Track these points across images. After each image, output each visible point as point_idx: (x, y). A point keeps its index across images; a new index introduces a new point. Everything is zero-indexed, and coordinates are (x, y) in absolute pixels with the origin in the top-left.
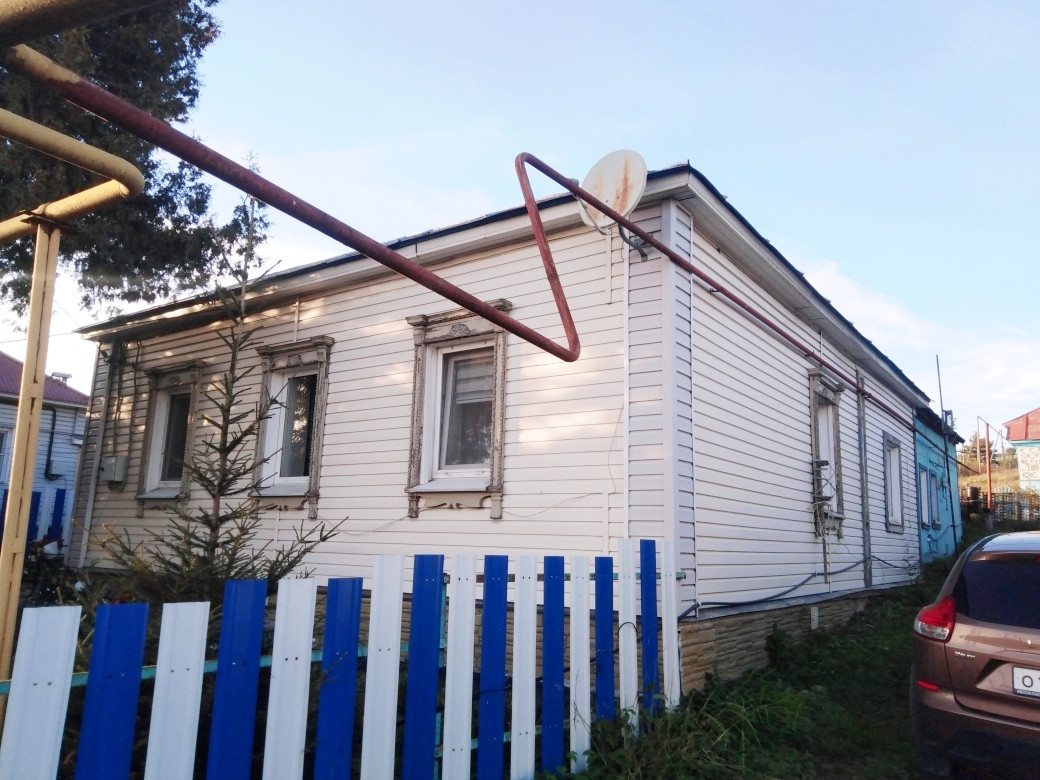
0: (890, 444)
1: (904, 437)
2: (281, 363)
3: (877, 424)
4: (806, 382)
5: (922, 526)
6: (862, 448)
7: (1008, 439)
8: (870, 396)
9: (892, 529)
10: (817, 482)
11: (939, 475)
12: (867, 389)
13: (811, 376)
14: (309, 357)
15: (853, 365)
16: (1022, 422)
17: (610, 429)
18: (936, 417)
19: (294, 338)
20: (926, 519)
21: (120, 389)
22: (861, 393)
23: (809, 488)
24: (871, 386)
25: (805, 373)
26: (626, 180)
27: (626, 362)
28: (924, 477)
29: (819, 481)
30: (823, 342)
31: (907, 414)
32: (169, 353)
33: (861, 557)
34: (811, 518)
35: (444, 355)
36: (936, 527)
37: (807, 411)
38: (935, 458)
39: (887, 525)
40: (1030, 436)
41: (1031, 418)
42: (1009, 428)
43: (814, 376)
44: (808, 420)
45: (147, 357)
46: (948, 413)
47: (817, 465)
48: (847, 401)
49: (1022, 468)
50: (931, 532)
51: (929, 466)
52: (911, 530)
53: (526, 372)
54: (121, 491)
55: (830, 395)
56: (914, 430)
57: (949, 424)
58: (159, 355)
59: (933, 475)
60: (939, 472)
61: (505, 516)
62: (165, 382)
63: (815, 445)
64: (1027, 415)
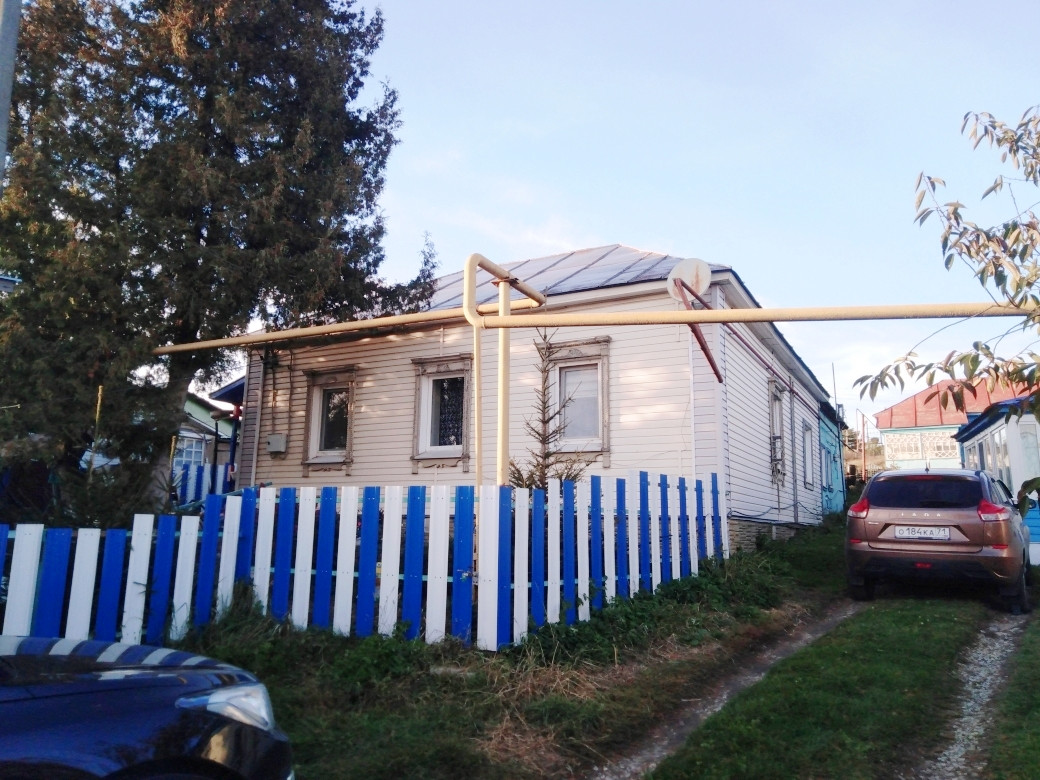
0: (807, 428)
1: (813, 422)
2: (430, 369)
3: (801, 413)
4: (767, 385)
5: (823, 488)
6: (792, 429)
7: (877, 427)
8: (797, 394)
9: (808, 486)
10: (773, 449)
11: (832, 453)
12: (795, 389)
13: (770, 382)
14: (454, 366)
15: (788, 374)
16: (888, 414)
17: (681, 414)
18: (832, 408)
19: (441, 353)
20: (824, 485)
21: (274, 384)
22: (792, 391)
23: (769, 453)
24: (798, 388)
25: (766, 380)
26: (697, 276)
27: (691, 377)
28: (823, 452)
29: (775, 449)
30: (775, 359)
31: (815, 406)
32: (322, 359)
33: (792, 503)
34: (770, 472)
35: (561, 369)
36: (831, 490)
37: (767, 404)
38: (829, 439)
39: (805, 483)
40: (893, 425)
41: (894, 410)
42: (877, 419)
43: (771, 382)
44: (768, 410)
45: (299, 362)
46: (840, 406)
47: (774, 439)
48: (786, 396)
49: (887, 451)
50: (828, 493)
51: (827, 445)
52: (818, 489)
53: (622, 380)
54: (284, 459)
55: (779, 394)
56: (819, 418)
57: (841, 415)
58: (312, 361)
59: (829, 452)
60: (832, 449)
61: (612, 466)
62: (322, 380)
63: (772, 426)
64: (891, 408)
